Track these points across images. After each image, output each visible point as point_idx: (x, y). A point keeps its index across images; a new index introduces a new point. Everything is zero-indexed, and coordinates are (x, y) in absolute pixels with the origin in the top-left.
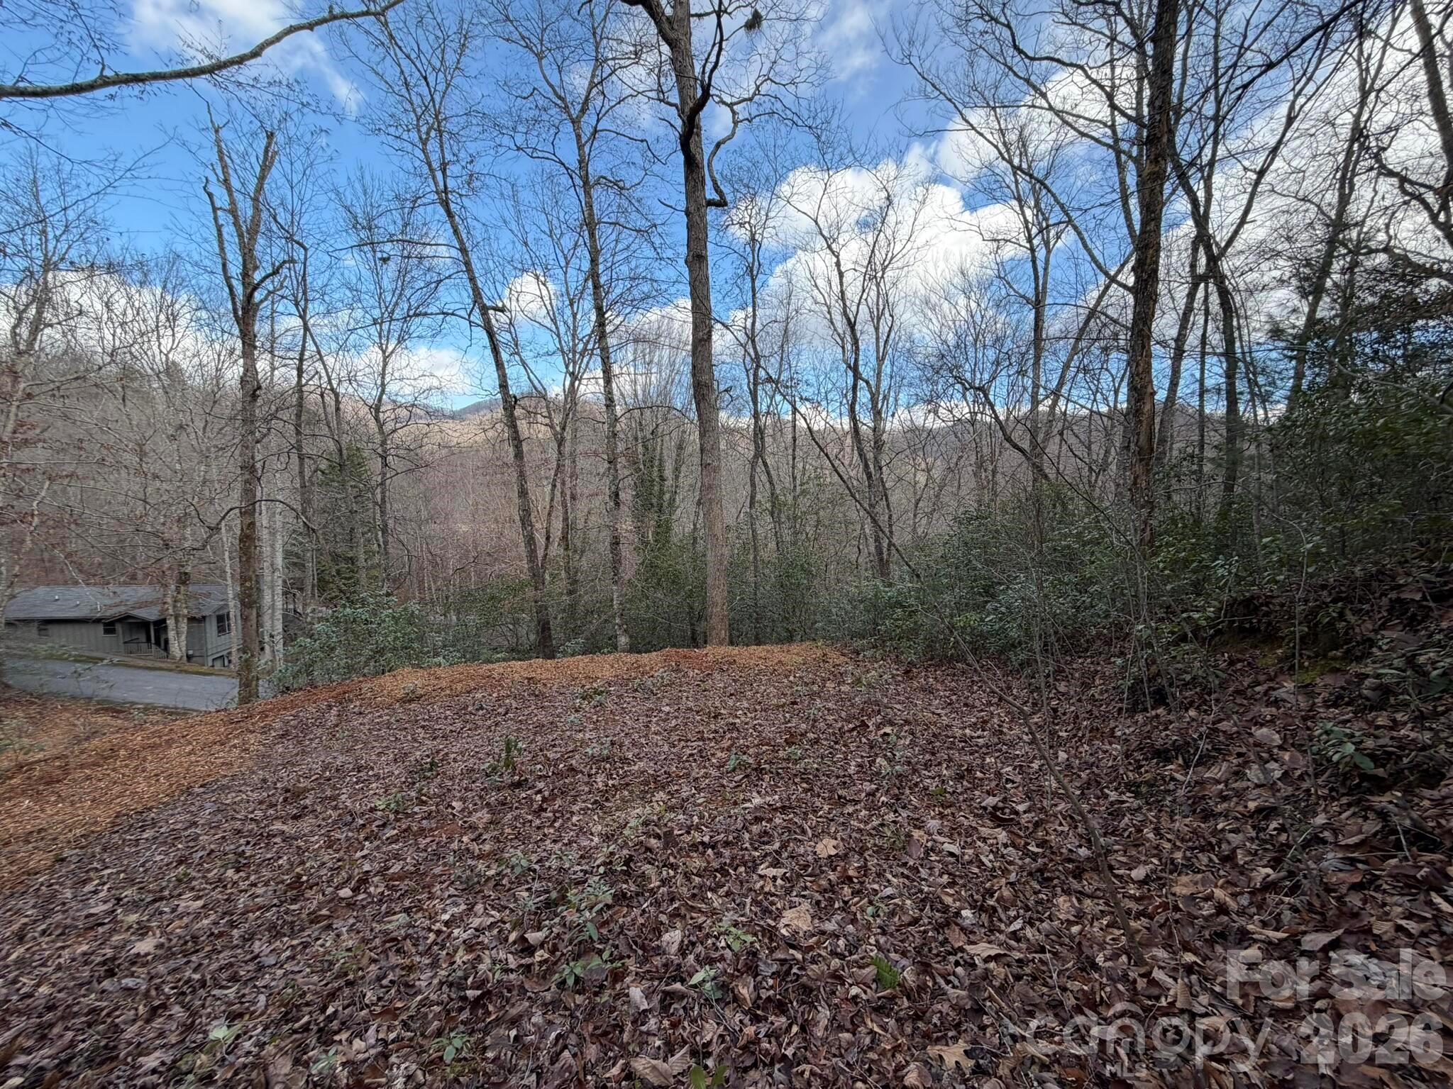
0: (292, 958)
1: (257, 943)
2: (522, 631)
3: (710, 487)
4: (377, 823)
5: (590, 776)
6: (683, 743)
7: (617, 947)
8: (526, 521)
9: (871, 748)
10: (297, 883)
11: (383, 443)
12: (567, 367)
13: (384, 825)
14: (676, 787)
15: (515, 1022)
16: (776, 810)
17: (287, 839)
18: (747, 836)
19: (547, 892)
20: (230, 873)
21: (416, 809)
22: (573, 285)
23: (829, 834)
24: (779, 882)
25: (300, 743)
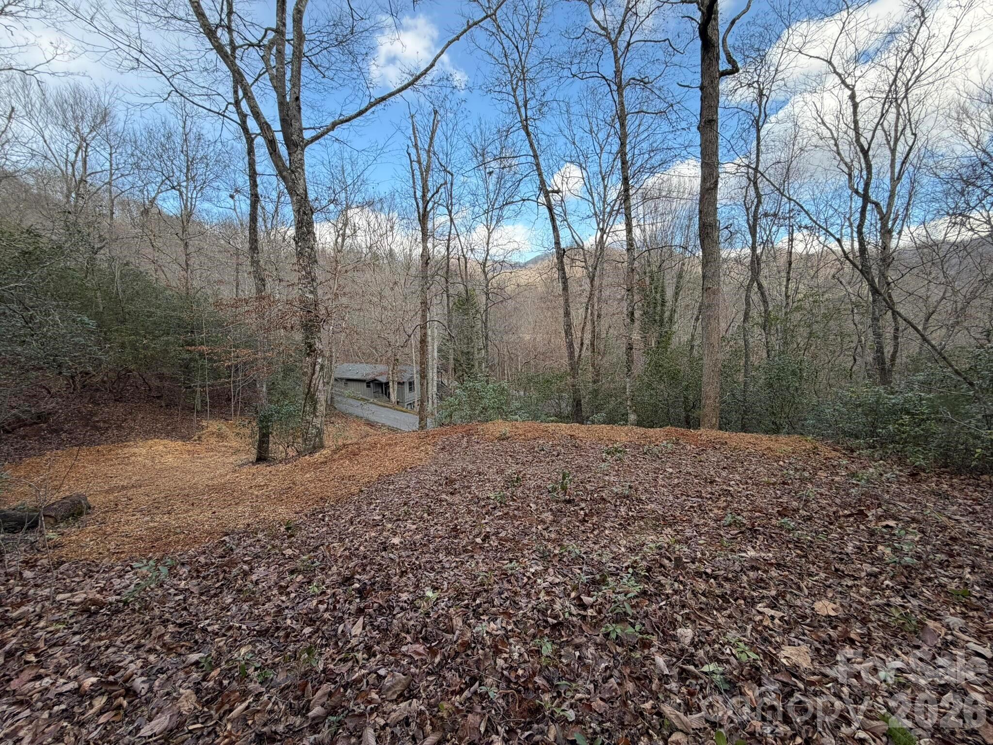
0: (457, 567)
1: (441, 555)
2: (564, 405)
3: (709, 306)
4: (491, 506)
5: (616, 506)
6: (684, 497)
7: (644, 625)
8: (568, 332)
9: (872, 535)
10: (455, 529)
11: (487, 286)
12: (598, 225)
13: (495, 508)
14: (680, 528)
15: (578, 647)
16: (772, 564)
17: (450, 505)
18: (745, 578)
19: (592, 574)
20: (426, 515)
21: (511, 503)
22: (604, 165)
23: (826, 597)
24: (777, 621)
25: (450, 454)
